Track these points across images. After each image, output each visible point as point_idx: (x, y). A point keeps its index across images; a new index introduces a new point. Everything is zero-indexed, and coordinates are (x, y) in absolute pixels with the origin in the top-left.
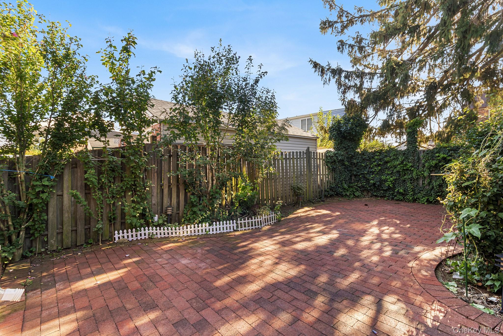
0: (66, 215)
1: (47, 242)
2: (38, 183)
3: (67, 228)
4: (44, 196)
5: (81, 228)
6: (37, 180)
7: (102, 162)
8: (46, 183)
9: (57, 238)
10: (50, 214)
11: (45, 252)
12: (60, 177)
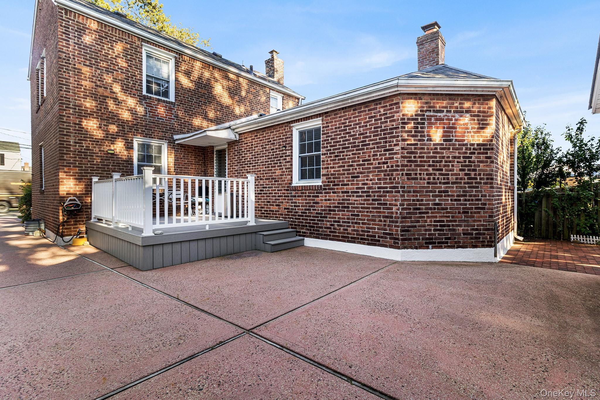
0: (543, 222)
1: (534, 232)
2: (530, 204)
3: (544, 227)
4: (533, 210)
5: (551, 229)
6: (529, 203)
7: (564, 194)
8: (533, 204)
9: (538, 231)
10: (536, 220)
11: (533, 237)
12: (540, 202)
